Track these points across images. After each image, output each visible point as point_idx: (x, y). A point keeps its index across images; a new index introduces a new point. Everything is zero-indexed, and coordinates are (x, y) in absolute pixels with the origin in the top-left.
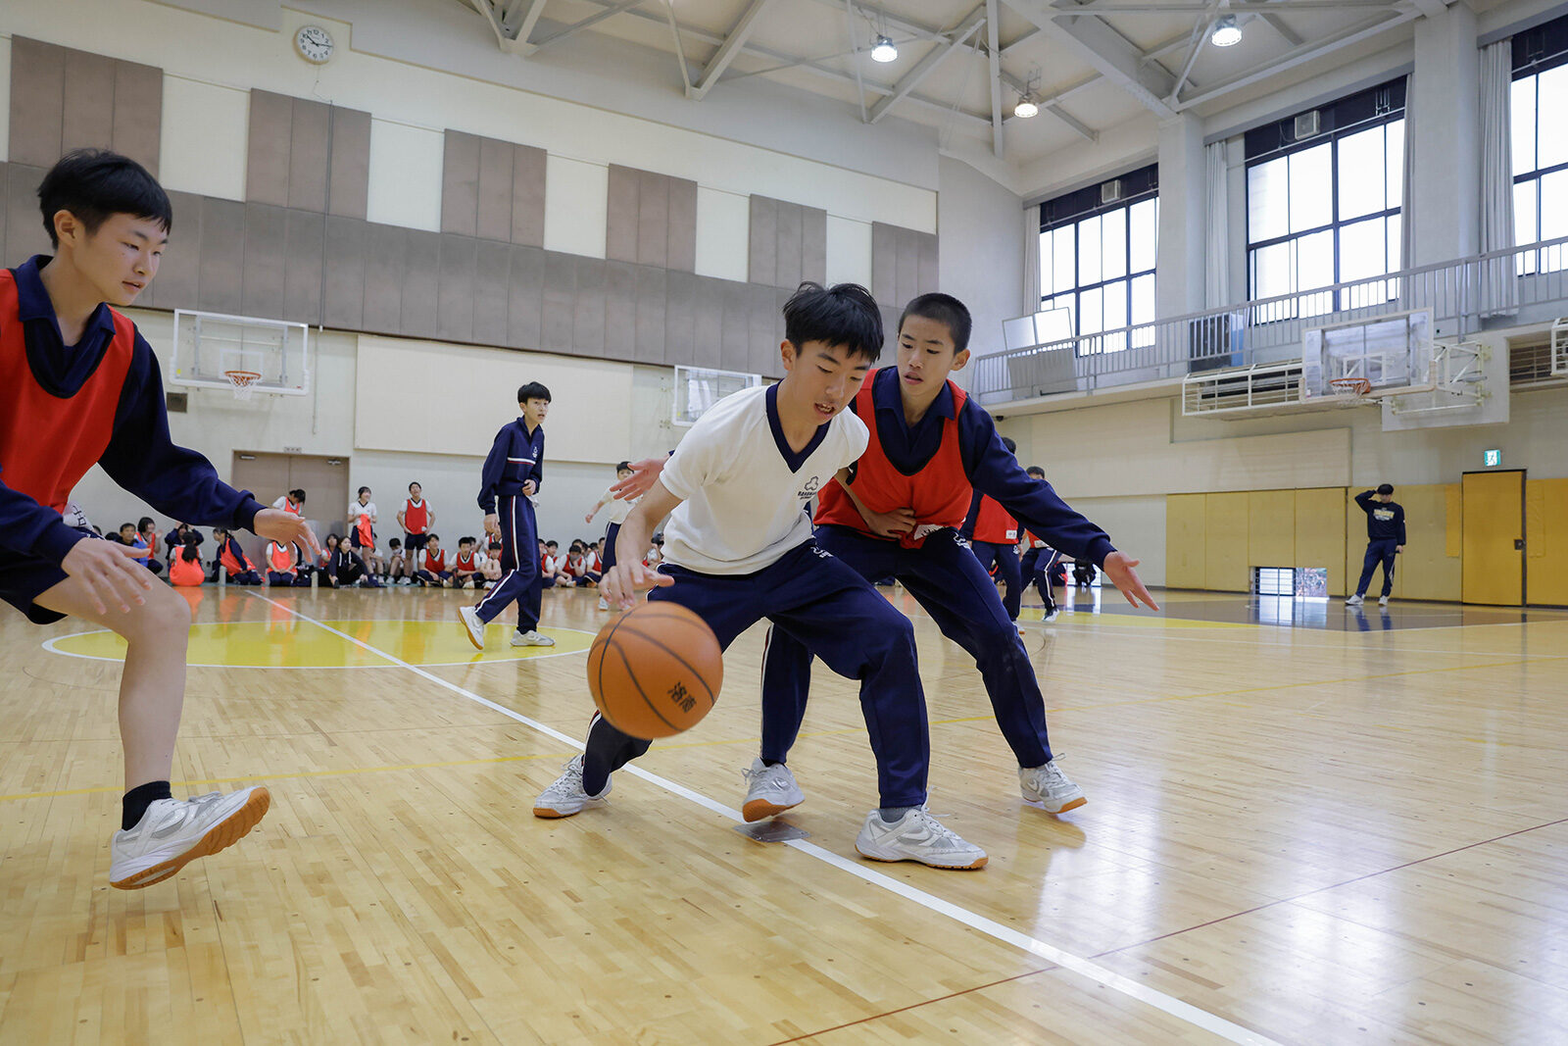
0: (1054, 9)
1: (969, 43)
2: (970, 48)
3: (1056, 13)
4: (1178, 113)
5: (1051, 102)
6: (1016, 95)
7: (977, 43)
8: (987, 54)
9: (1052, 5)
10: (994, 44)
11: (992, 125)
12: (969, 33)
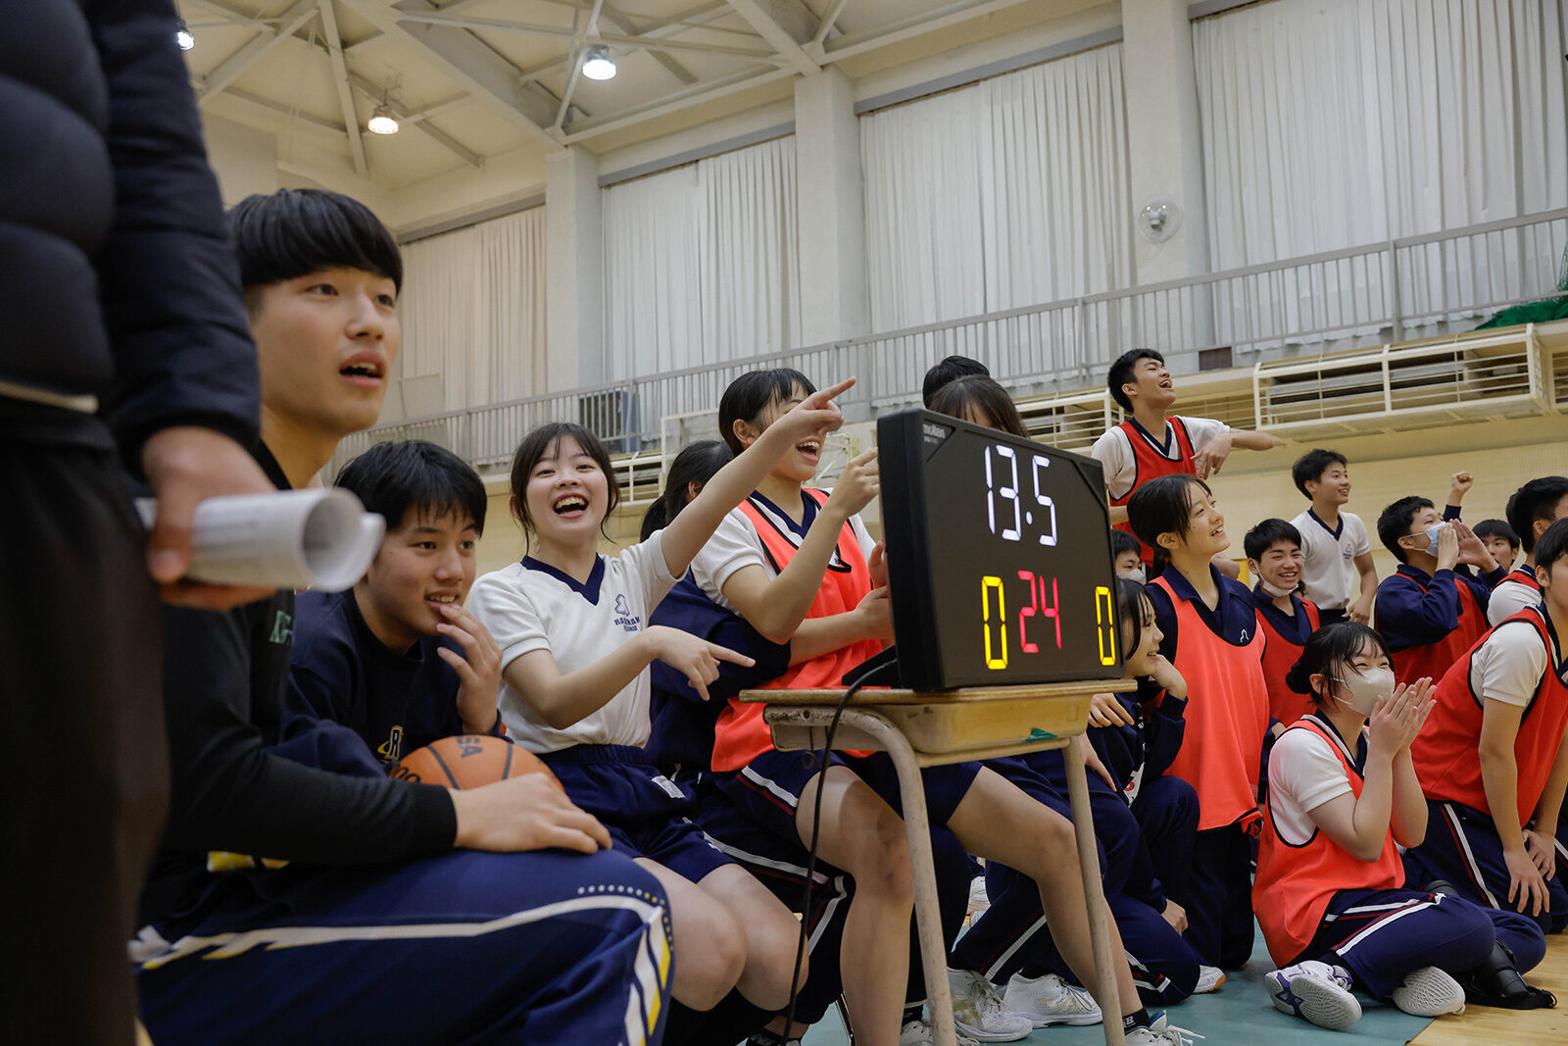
0: (396, 11)
1: (301, 34)
2: (303, 42)
3: (399, 16)
4: (566, 146)
5: (418, 117)
6: (371, 104)
7: (312, 35)
8: (327, 50)
9: (395, 6)
10: (333, 40)
11: (348, 137)
12: (298, 23)
